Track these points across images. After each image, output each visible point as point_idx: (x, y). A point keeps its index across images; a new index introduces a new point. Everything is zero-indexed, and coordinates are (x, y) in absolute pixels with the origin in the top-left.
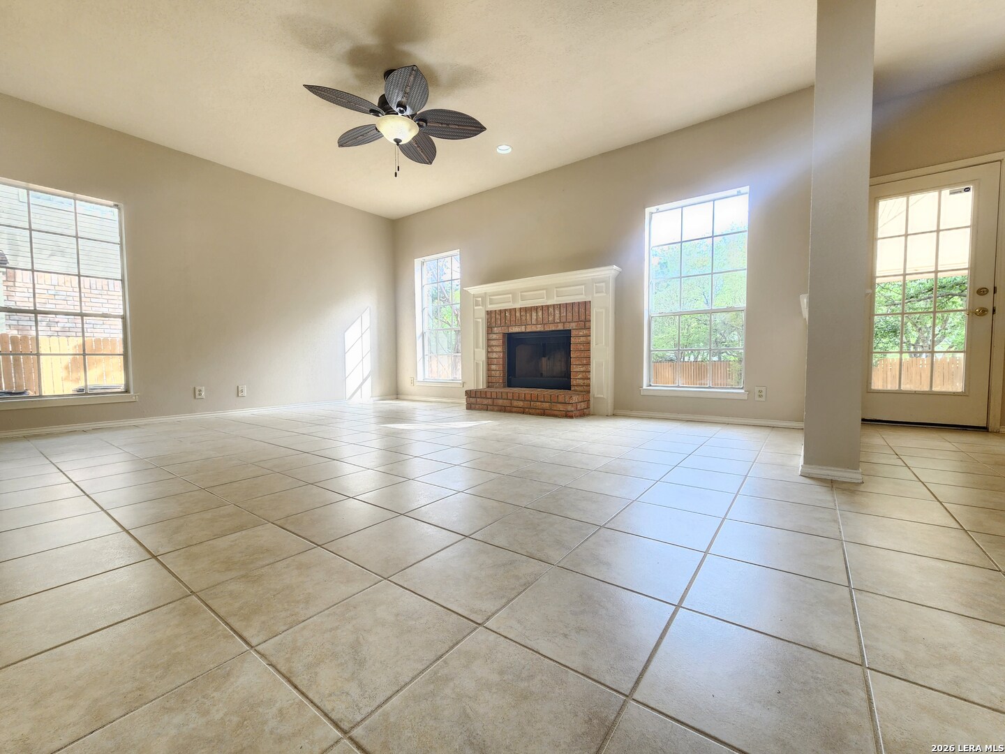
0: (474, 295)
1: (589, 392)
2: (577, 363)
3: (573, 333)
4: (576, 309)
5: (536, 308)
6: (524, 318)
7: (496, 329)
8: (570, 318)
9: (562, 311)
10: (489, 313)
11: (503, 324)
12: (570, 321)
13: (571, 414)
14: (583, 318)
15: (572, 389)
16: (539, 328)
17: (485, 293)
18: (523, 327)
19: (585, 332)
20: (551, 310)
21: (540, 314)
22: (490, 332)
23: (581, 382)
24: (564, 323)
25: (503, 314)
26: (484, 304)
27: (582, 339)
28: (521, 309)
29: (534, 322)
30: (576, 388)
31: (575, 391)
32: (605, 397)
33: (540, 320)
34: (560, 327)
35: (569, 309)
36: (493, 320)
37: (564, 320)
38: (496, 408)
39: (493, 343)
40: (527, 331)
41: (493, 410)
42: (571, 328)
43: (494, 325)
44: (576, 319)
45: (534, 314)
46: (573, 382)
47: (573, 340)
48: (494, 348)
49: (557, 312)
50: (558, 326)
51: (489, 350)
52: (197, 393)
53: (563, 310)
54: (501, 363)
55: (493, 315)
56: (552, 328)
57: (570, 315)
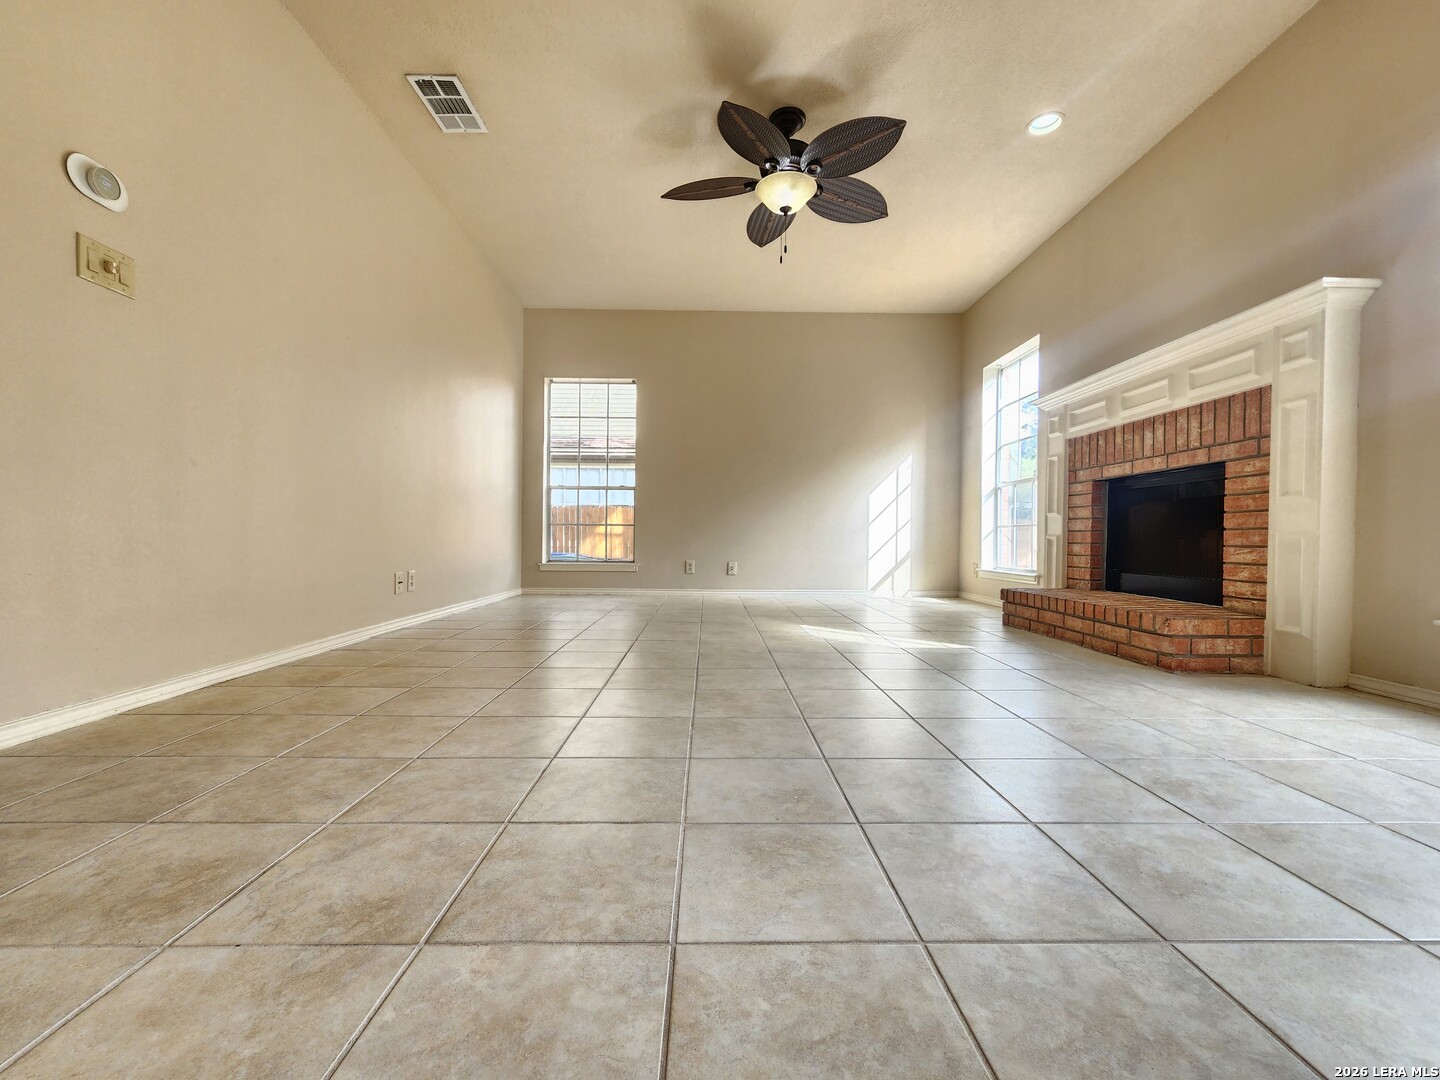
0: (1049, 412)
1: (1263, 616)
2: (1239, 541)
3: (1231, 469)
4: (1237, 411)
5: (1151, 422)
6: (1129, 446)
7: (1081, 472)
8: (1222, 435)
9: (1205, 419)
10: (1072, 443)
11: (1093, 462)
12: (1222, 440)
13: (1167, 660)
14: (1253, 430)
15: (1227, 604)
16: (1158, 464)
17: (1066, 406)
18: (1128, 466)
19: (1258, 464)
20: (1182, 421)
21: (1160, 433)
22: (1073, 480)
23: (1246, 589)
24: (1209, 447)
25: (1094, 443)
26: (1063, 429)
27: (1252, 483)
28: (1124, 427)
29: (1148, 452)
30: (1235, 604)
31: (1232, 609)
32: (1305, 633)
33: (1159, 445)
34: (1201, 458)
35: (1222, 413)
36: (1078, 456)
37: (1208, 440)
38: (1042, 628)
39: (1077, 501)
40: (1136, 472)
41: (1036, 631)
42: (1224, 458)
43: (1078, 465)
44: (1237, 433)
45: (1148, 435)
46: (1229, 588)
47: (1229, 486)
48: (1078, 511)
49: (1195, 424)
50: (1195, 456)
51: (1071, 516)
52: (688, 567)
53: (1208, 418)
54: (1089, 540)
55: (1078, 447)
56: (1184, 461)
57: (1222, 426)
